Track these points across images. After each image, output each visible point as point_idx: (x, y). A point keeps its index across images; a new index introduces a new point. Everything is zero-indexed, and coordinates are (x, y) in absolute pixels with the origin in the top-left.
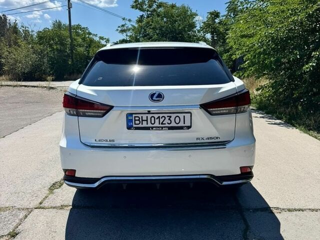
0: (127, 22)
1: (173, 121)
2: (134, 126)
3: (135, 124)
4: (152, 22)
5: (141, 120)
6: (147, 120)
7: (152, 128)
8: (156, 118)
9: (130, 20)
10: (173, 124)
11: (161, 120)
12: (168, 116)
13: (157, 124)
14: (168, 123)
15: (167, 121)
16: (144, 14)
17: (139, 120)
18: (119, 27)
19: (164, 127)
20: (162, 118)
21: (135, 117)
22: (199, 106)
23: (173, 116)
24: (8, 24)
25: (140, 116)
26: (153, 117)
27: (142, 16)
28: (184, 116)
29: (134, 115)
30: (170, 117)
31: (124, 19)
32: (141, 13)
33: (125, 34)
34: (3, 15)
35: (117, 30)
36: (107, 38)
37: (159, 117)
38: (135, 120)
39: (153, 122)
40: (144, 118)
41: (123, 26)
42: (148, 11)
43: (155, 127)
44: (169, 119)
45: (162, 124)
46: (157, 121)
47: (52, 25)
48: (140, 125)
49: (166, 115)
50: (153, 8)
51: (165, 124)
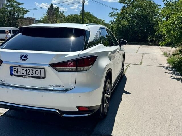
0: (115, 11)
1: (34, 73)
2: (14, 74)
3: (14, 73)
4: (129, 10)
5: (17, 71)
6: (20, 71)
7: (23, 76)
8: (25, 70)
9: (117, 9)
10: (34, 75)
11: (28, 72)
12: (31, 70)
13: (25, 74)
14: (31, 74)
15: (31, 73)
16: (125, 5)
17: (16, 70)
18: (110, 13)
19: (30, 76)
20: (28, 70)
21: (14, 68)
22: (49, 65)
23: (35, 70)
24: (59, 12)
25: (17, 68)
26: (23, 69)
27: (124, 7)
28: (41, 71)
29: (14, 67)
30: (33, 70)
31: (113, 9)
32: (124, 5)
33: (113, 17)
34: (58, 7)
35: (109, 15)
36: (103, 20)
37: (26, 70)
38: (14, 70)
39: (23, 73)
40: (19, 70)
41: (112, 13)
42: (128, 4)
43: (24, 76)
44: (32, 72)
45: (28, 74)
46: (25, 72)
47: (80, 13)
48: (17, 74)
49: (30, 69)
50: (131, 2)
51: (30, 74)
